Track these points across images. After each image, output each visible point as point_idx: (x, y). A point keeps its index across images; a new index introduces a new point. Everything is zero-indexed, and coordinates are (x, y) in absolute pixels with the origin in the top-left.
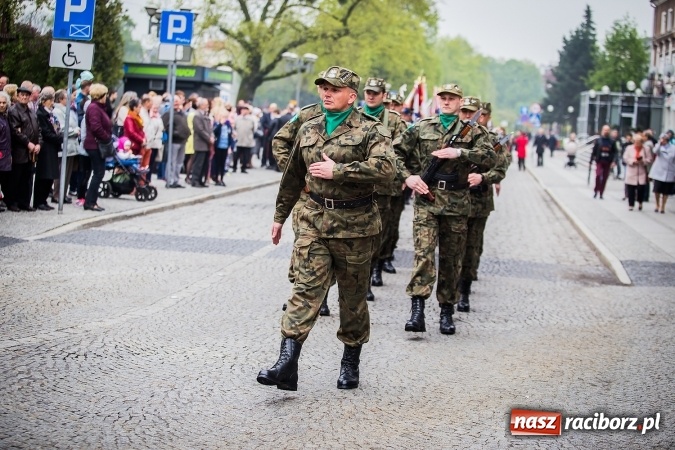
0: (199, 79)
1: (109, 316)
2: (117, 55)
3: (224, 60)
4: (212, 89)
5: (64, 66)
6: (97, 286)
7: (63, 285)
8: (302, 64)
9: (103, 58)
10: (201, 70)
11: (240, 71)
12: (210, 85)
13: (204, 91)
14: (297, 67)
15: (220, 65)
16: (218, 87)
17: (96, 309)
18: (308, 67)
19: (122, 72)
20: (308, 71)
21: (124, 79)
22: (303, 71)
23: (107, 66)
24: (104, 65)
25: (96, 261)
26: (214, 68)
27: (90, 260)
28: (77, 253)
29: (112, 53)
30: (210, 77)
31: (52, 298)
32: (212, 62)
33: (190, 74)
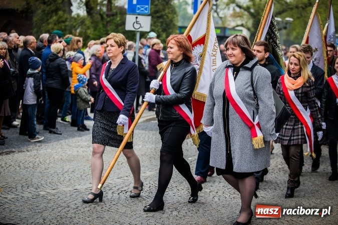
0: (222, 35)
2: (174, 22)
3: (239, 23)
5: (133, 29)
6: (147, 154)
8: (284, 24)
9: (166, 24)
10: (224, 29)
11: (249, 29)
14: (282, 26)
15: (237, 26)
18: (288, 26)
20: (288, 28)
22: (285, 28)
23: (169, 29)
24: (167, 28)
25: (150, 140)
26: (233, 29)
27: (146, 139)
29: (171, 21)
30: (229, 33)
32: (233, 24)
33: (217, 32)
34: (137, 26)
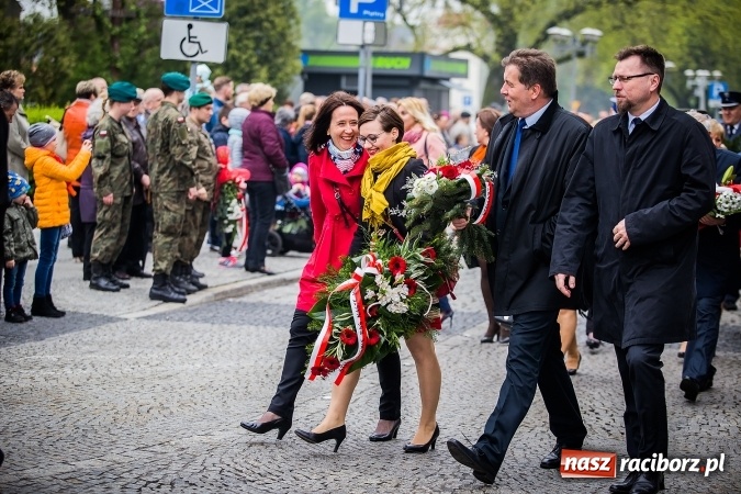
0: (415, 72)
1: (223, 427)
2: (290, 39)
3: (461, 41)
4: (437, 87)
5: (181, 57)
6: (215, 385)
7: (164, 383)
8: (578, 45)
10: (419, 57)
11: (485, 58)
12: (434, 81)
13: (425, 90)
14: (571, 49)
15: (455, 50)
16: (445, 83)
17: (205, 417)
18: (588, 49)
19: (299, 64)
20: (588, 54)
21: (302, 74)
22: (581, 55)
23: (276, 56)
24: (271, 55)
25: (223, 348)
26: (445, 56)
27: (215, 346)
28: (196, 336)
29: (283, 36)
30: (432, 69)
31: (141, 402)
33: (402, 65)
34: (190, 49)
